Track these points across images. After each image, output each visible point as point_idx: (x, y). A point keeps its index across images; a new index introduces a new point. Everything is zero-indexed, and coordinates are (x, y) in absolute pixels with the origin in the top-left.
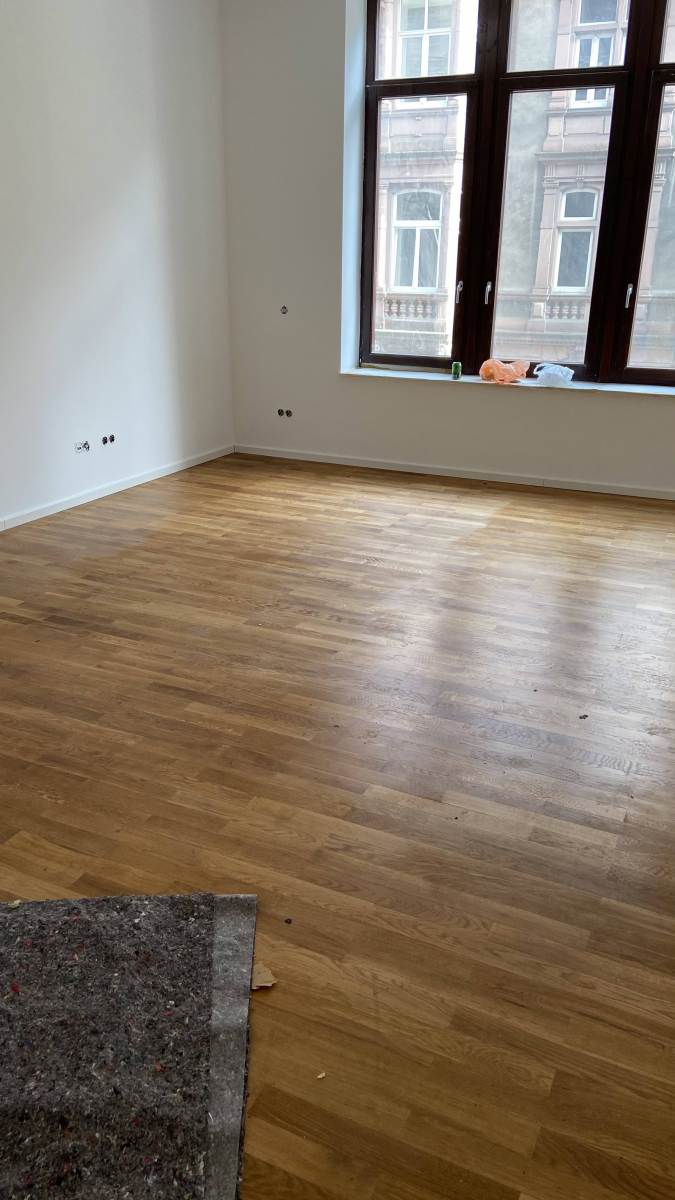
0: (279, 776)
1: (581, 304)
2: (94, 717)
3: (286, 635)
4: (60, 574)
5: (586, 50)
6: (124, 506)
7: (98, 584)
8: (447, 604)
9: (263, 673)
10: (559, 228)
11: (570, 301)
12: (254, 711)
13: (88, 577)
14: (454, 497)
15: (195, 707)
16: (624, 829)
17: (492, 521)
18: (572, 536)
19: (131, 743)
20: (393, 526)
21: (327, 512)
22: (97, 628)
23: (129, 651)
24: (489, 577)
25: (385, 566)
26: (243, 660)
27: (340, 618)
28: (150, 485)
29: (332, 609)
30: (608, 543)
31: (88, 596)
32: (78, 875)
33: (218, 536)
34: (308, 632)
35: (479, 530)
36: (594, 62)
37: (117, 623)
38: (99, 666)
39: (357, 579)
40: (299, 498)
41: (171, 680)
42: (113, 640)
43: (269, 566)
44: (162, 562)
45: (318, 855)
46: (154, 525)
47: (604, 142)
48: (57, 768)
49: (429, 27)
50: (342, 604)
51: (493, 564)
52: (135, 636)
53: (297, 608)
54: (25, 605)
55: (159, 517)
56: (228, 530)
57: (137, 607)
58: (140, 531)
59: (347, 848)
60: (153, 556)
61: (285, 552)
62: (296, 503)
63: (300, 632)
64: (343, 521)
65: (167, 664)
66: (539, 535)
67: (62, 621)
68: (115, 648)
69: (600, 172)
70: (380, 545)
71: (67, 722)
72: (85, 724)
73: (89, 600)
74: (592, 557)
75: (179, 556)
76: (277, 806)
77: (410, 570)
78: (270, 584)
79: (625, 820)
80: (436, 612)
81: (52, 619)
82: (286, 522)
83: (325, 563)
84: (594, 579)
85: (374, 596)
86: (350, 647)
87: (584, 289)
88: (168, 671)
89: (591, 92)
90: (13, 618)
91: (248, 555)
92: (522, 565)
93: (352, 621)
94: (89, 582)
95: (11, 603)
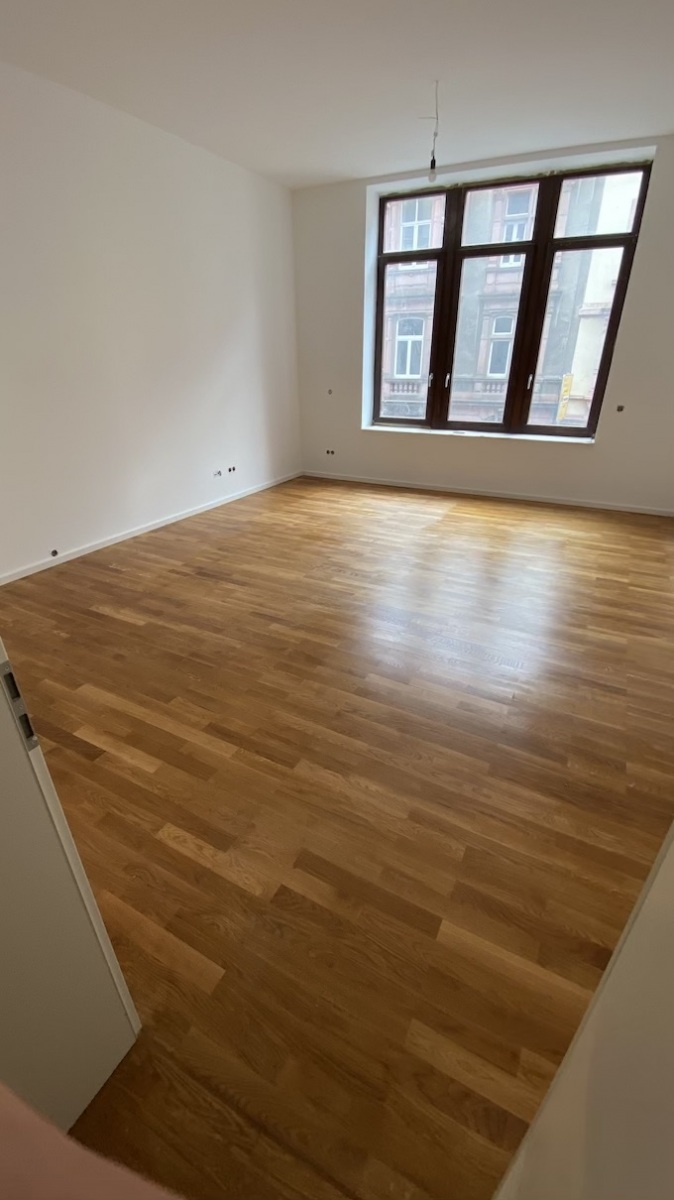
0: (319, 667)
1: (502, 384)
2: (218, 631)
3: (326, 584)
4: (205, 547)
5: (510, 233)
6: (242, 507)
7: (225, 553)
8: (417, 566)
9: (313, 607)
10: (492, 339)
11: (497, 382)
12: (308, 629)
13: (220, 549)
14: (424, 501)
15: (274, 626)
16: (514, 702)
17: (447, 516)
18: (492, 525)
19: (238, 646)
20: (389, 519)
21: (352, 511)
22: (222, 579)
23: (240, 592)
24: (442, 550)
25: (382, 543)
26: (303, 598)
27: (356, 574)
28: (256, 494)
29: (352, 569)
30: (512, 529)
31: (219, 560)
32: (207, 723)
33: (291, 525)
34: (338, 582)
35: (438, 521)
36: (515, 239)
37: (235, 577)
38: (223, 601)
39: (367, 551)
40: (337, 502)
42: (230, 586)
43: (320, 543)
44: (259, 540)
45: (339, 714)
46: (256, 518)
47: (519, 288)
48: (198, 660)
49: (419, 220)
50: (358, 566)
51: (445, 542)
52: (243, 584)
53: (333, 568)
54: (186, 565)
55: (260, 514)
56: (297, 522)
57: (246, 567)
58: (250, 523)
59: (355, 711)
60: (255, 537)
61: (328, 535)
62: (336, 505)
63: (334, 582)
64: (361, 516)
65: (260, 600)
66: (473, 524)
67: (205, 575)
68: (232, 591)
69: (515, 306)
70: (380, 531)
71: (206, 634)
72: (215, 635)
73: (220, 562)
74: (503, 538)
75: (270, 537)
76: (317, 685)
77: (398, 545)
78: (319, 553)
79: (514, 697)
80: (411, 571)
81: (200, 574)
82: (329, 517)
83: (350, 541)
84: (503, 551)
85: (375, 561)
86: (363, 591)
87: (504, 376)
88: (261, 605)
89: (512, 257)
90: (178, 573)
91: (307, 537)
92: (461, 542)
93: (363, 576)
94: (220, 552)
95: (177, 564)
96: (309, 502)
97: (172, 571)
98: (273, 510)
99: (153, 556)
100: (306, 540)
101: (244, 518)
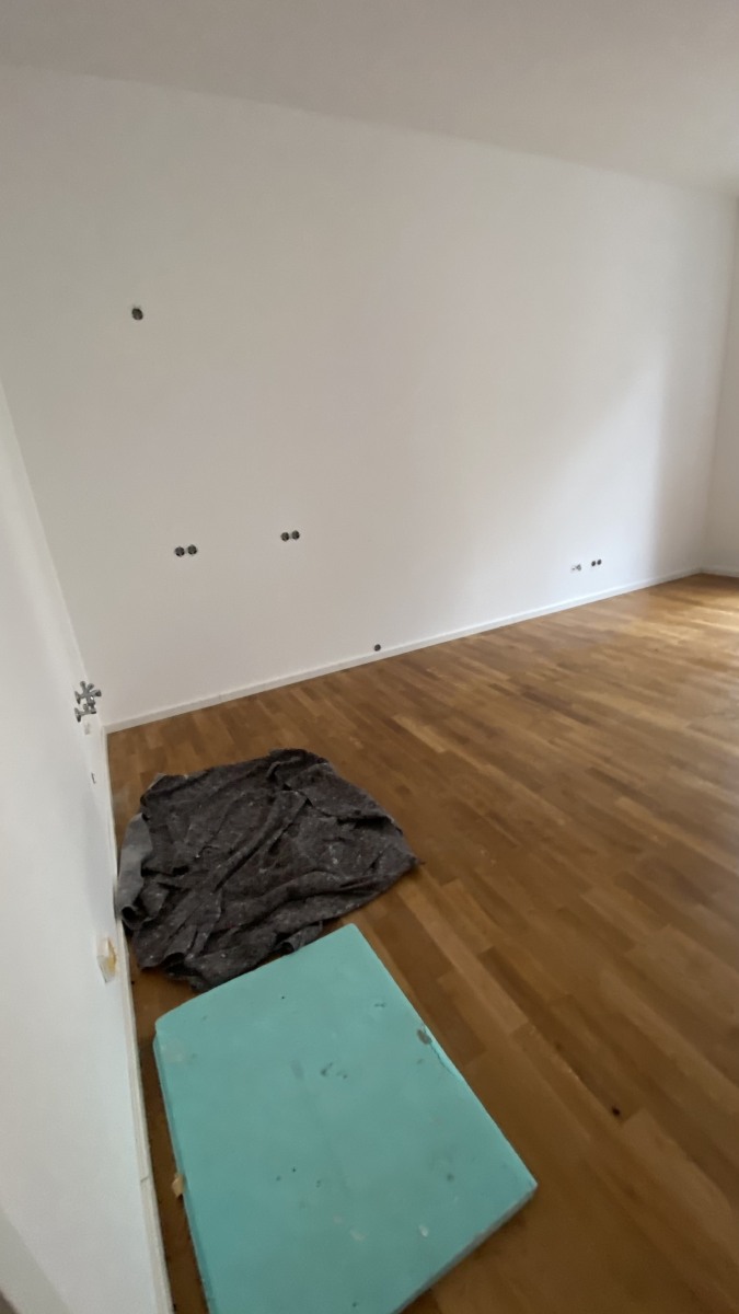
2: (536, 788)
4: (541, 660)
6: (602, 611)
7: (567, 672)
13: (560, 665)
15: (624, 802)
19: (561, 822)
22: (557, 709)
23: (579, 733)
28: (625, 596)
31: (557, 681)
32: (488, 947)
33: (675, 643)
37: (575, 707)
38: (552, 742)
41: (607, 768)
42: (568, 721)
44: (621, 660)
46: (622, 628)
52: (585, 721)
54: (511, 681)
55: (627, 622)
56: (684, 637)
58: (610, 633)
65: (608, 753)
67: (533, 698)
68: (570, 729)
71: (517, 787)
73: (558, 683)
75: (639, 656)
78: (717, 692)
81: (527, 695)
88: (607, 760)
90: (499, 690)
91: (700, 662)
94: (559, 669)
95: (502, 677)
96: (708, 611)
97: (495, 687)
98: (648, 618)
99: (476, 664)
100: (697, 668)
101: (601, 626)
